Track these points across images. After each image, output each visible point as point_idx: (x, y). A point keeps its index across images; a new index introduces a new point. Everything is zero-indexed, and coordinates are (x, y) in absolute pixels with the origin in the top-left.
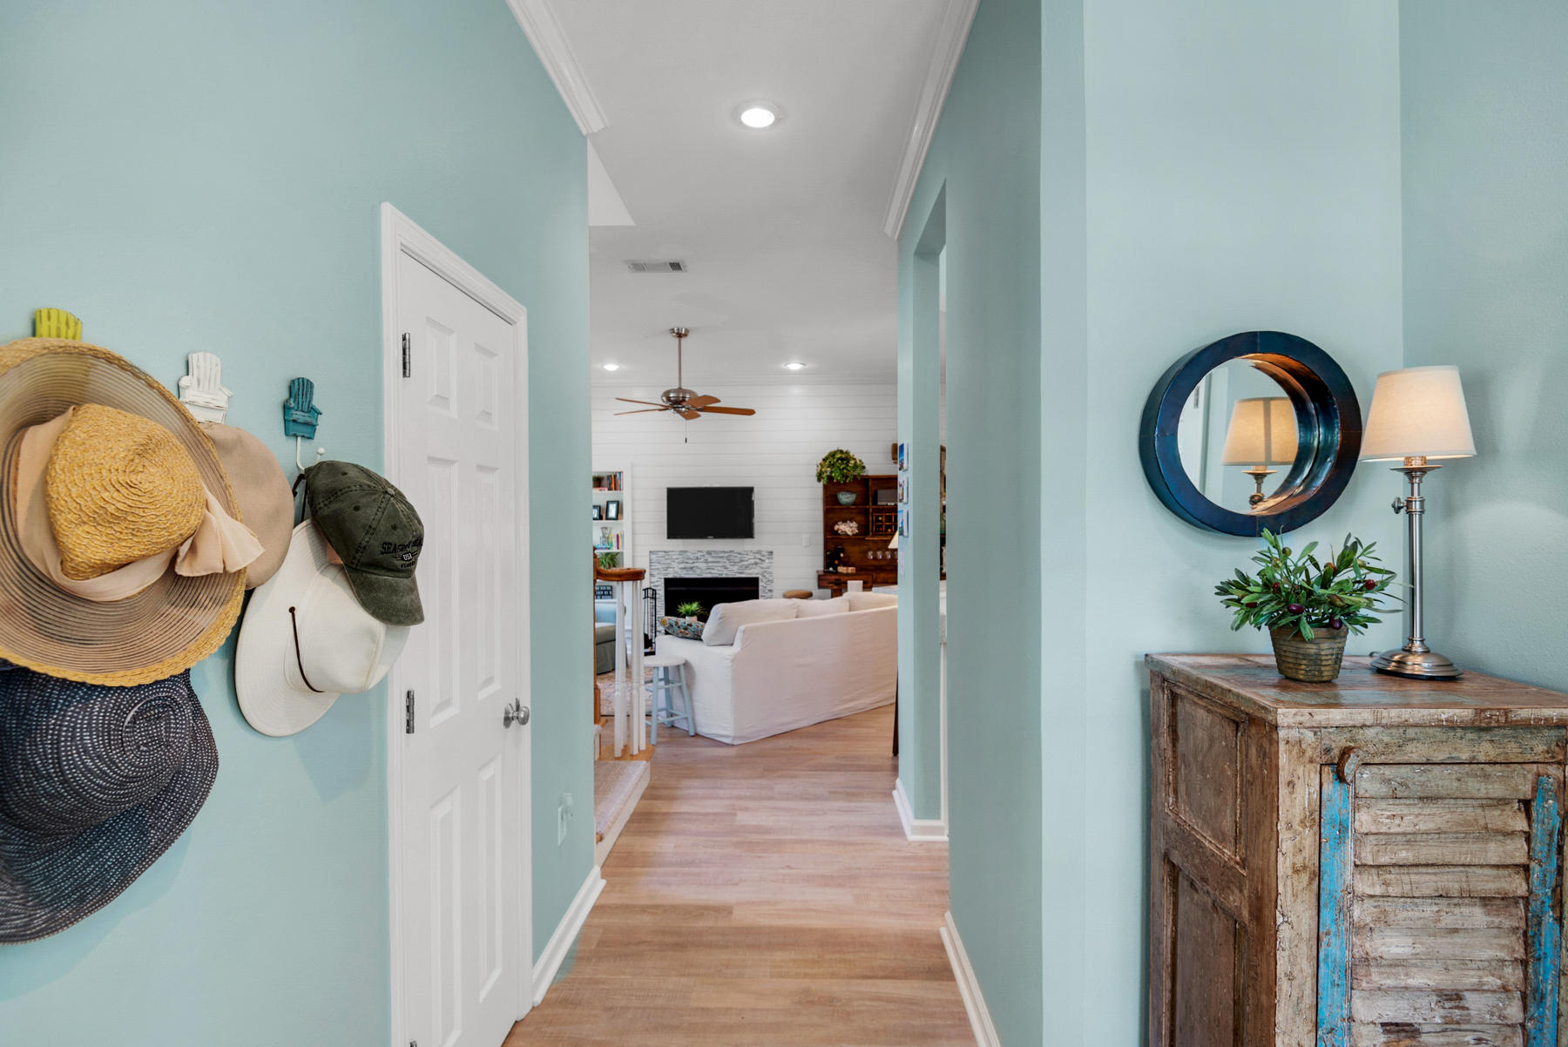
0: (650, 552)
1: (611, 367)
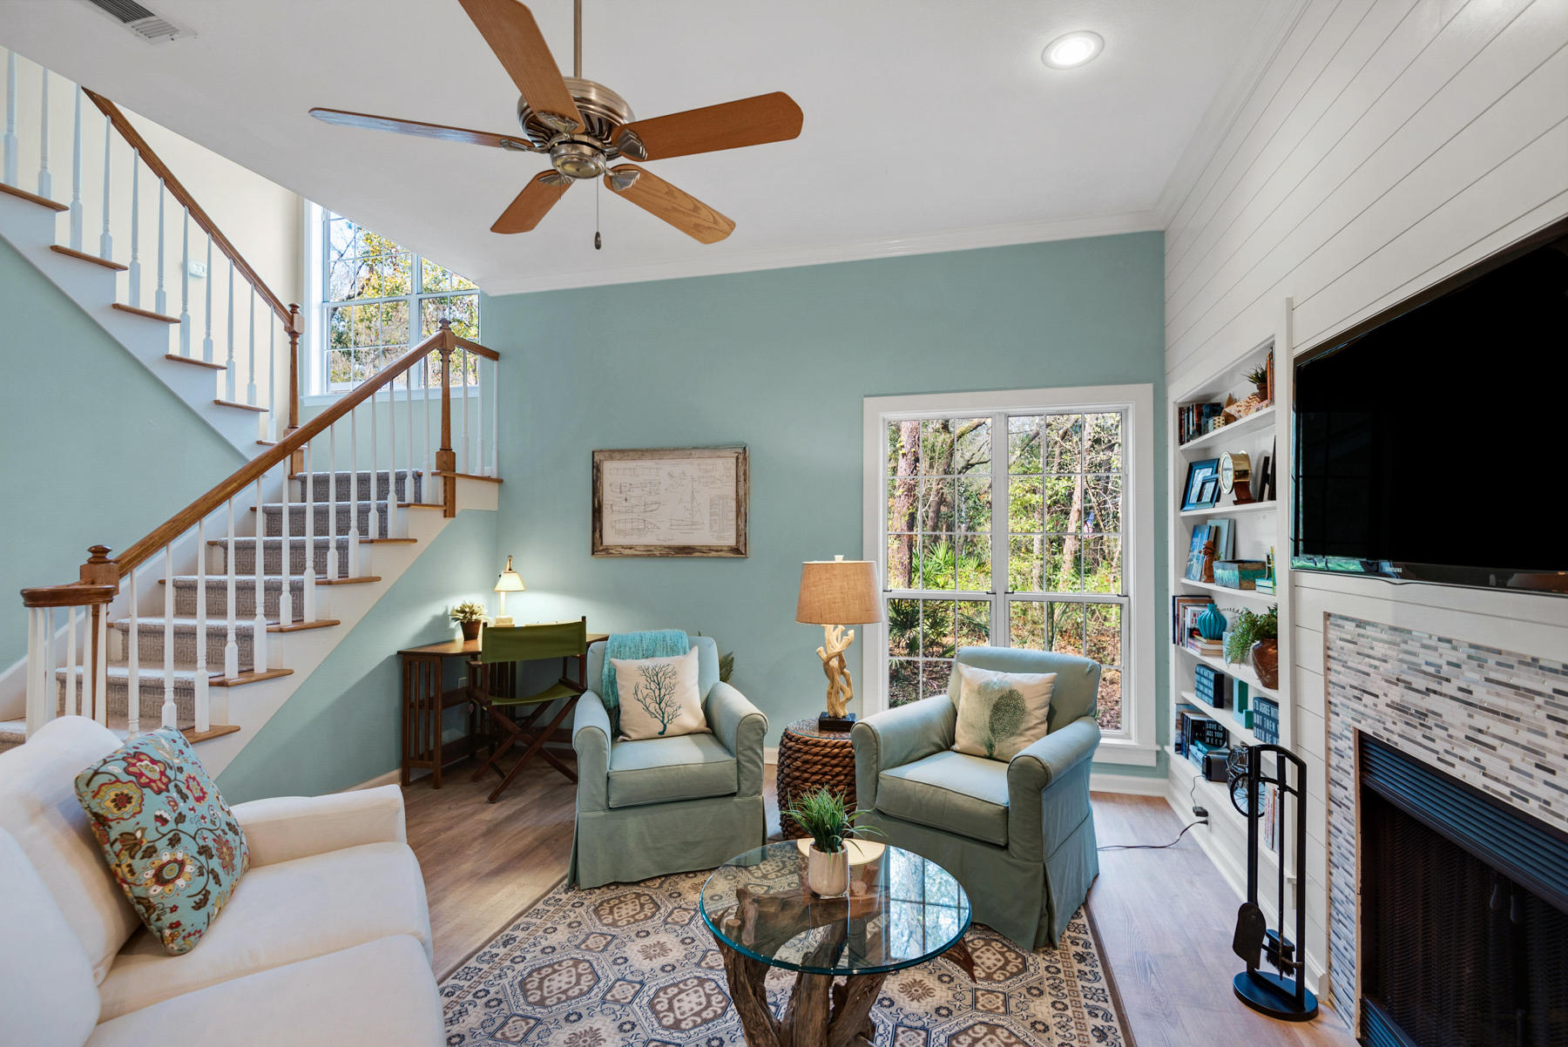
0: (1327, 616)
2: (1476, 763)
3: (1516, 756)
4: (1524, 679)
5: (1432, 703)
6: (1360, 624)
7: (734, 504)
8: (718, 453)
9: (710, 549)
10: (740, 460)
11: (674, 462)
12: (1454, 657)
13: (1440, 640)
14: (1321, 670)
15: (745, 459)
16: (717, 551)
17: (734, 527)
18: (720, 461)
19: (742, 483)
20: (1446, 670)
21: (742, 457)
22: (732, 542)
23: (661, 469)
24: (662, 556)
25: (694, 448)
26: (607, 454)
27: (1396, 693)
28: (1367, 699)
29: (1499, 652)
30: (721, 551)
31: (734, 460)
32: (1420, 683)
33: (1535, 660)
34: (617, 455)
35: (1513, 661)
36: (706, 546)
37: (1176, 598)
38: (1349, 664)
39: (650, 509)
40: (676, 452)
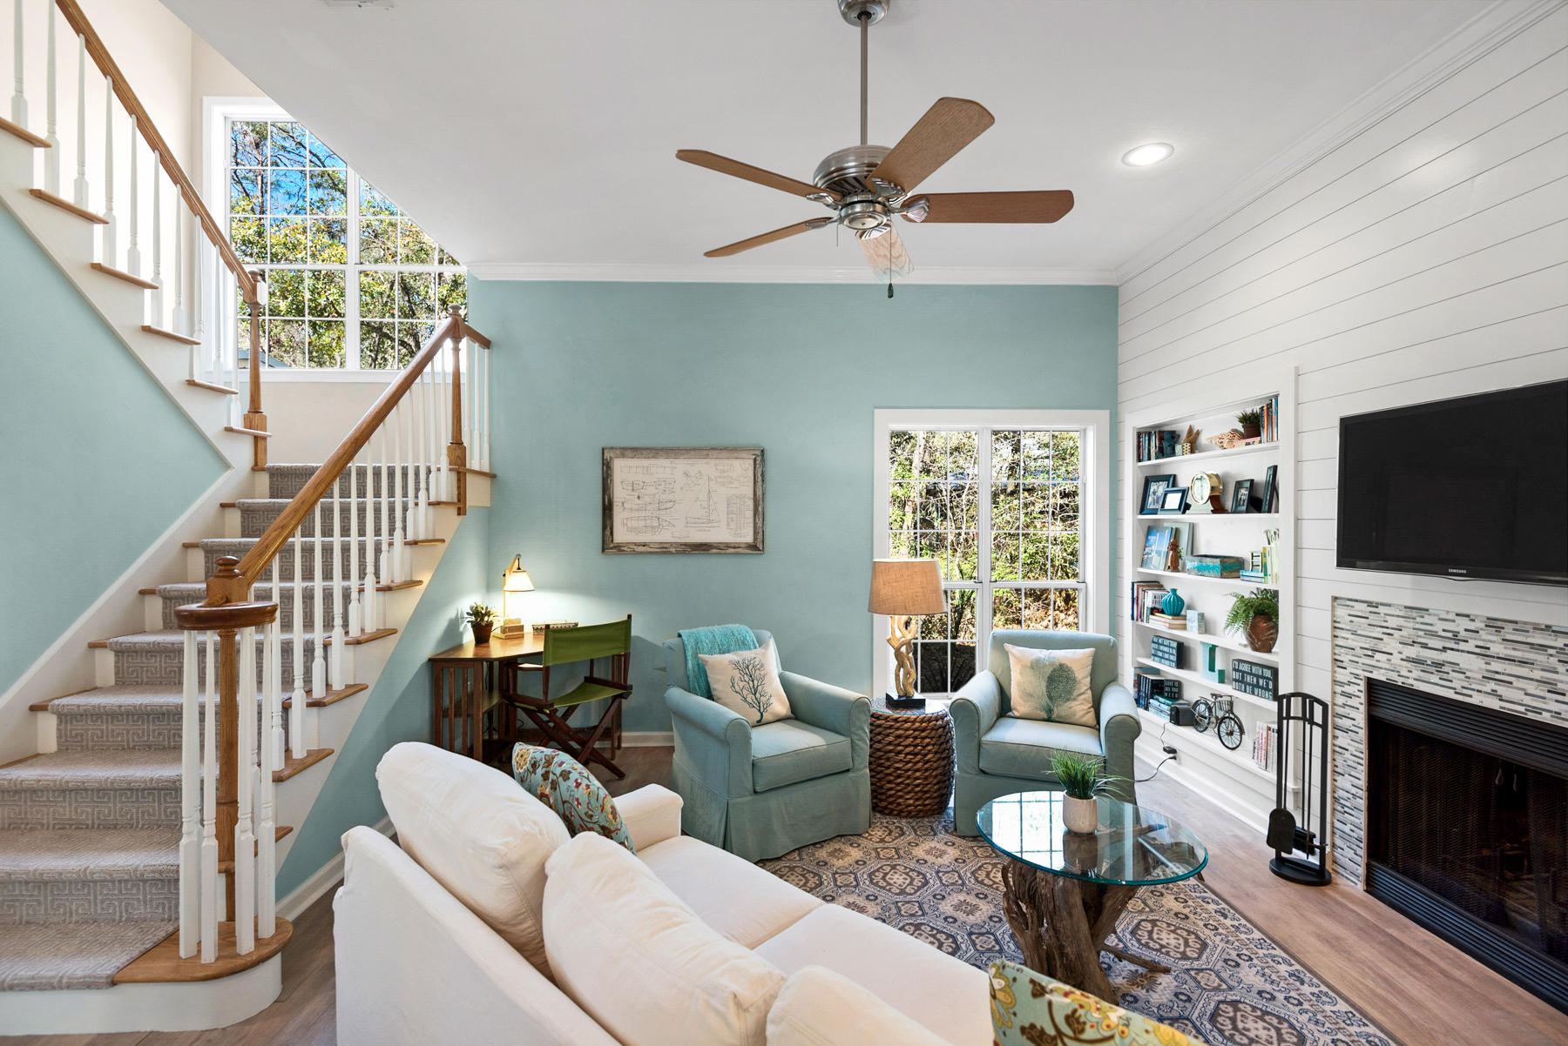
0: (1335, 599)
1: (1148, 155)
2: (1494, 693)
3: (1532, 688)
4: (1538, 639)
5: (1449, 656)
6: (1370, 604)
7: (751, 503)
8: (736, 455)
9: (728, 546)
10: (758, 462)
11: (690, 461)
12: (1472, 626)
13: (1457, 615)
14: (1329, 637)
15: (763, 460)
16: (735, 548)
17: (752, 525)
18: (737, 463)
19: (760, 484)
20: (1463, 634)
21: (760, 458)
22: (750, 539)
23: (675, 468)
24: (678, 553)
25: (713, 449)
26: (618, 452)
27: (1413, 652)
28: (1378, 656)
29: (1516, 622)
30: (739, 547)
31: (752, 462)
32: (1439, 644)
33: (1548, 627)
34: (629, 453)
35: (1527, 627)
36: (727, 543)
37: (1135, 585)
38: (1359, 632)
39: (665, 507)
40: (692, 453)
